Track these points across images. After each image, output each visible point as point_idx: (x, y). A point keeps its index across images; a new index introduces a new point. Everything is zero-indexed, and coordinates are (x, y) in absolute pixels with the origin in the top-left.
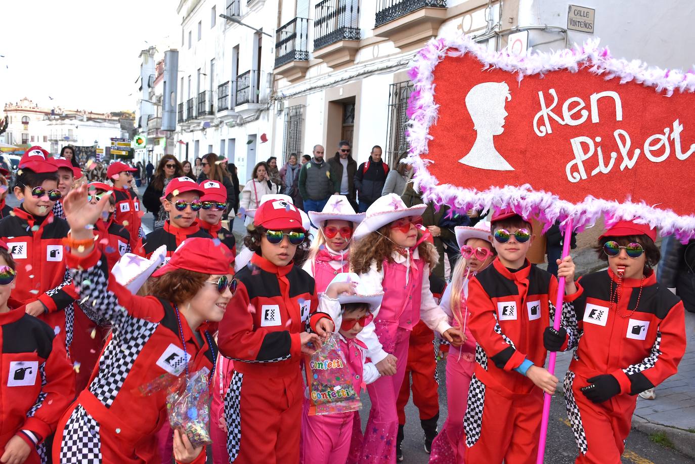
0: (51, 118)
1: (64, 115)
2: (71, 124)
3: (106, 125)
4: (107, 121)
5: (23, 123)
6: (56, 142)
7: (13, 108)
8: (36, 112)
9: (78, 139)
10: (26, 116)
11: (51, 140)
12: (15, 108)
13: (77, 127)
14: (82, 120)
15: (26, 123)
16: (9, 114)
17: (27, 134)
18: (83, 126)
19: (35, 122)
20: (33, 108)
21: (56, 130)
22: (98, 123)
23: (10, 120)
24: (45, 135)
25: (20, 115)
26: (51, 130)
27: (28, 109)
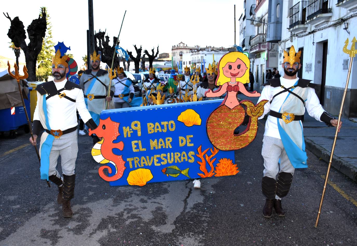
0: (192, 51)
1: (199, 49)
2: (203, 54)
3: (221, 53)
4: (222, 50)
6: (195, 64)
7: (175, 48)
8: (186, 49)
9: (206, 62)
10: (181, 52)
11: (193, 63)
12: (176, 48)
13: (206, 55)
14: (208, 51)
15: (181, 55)
16: (174, 51)
17: (182, 61)
18: (209, 54)
19: (185, 54)
20: (185, 47)
21: (195, 57)
22: (217, 52)
23: (174, 54)
24: (190, 60)
25: (178, 51)
26: (193, 58)
27: (183, 48)
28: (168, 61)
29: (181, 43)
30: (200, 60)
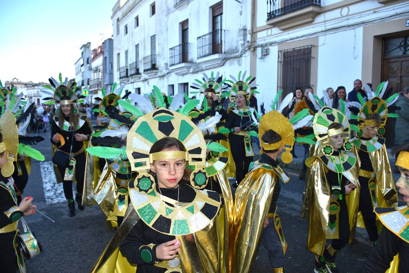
1: (34, 84)
2: (38, 89)
8: (20, 84)
19: (20, 88)
21: (31, 92)
27: (17, 83)
30: (36, 94)
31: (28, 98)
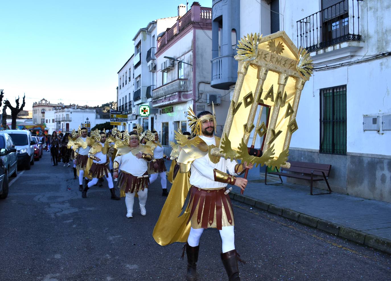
0: (56, 109)
1: (63, 107)
2: (68, 111)
3: (87, 111)
4: (88, 108)
5: (42, 113)
6: (59, 122)
7: (37, 105)
8: (49, 106)
9: (72, 120)
10: (43, 109)
11: (56, 122)
13: (71, 113)
14: (74, 109)
16: (35, 108)
17: (44, 119)
18: (75, 111)
19: (48, 111)
20: (47, 104)
21: (60, 115)
22: (83, 110)
23: (35, 112)
24: (54, 118)
25: (40, 108)
26: (57, 115)
27: (45, 105)
28: (28, 119)
29: (44, 99)
30: (65, 118)
31: (56, 123)
